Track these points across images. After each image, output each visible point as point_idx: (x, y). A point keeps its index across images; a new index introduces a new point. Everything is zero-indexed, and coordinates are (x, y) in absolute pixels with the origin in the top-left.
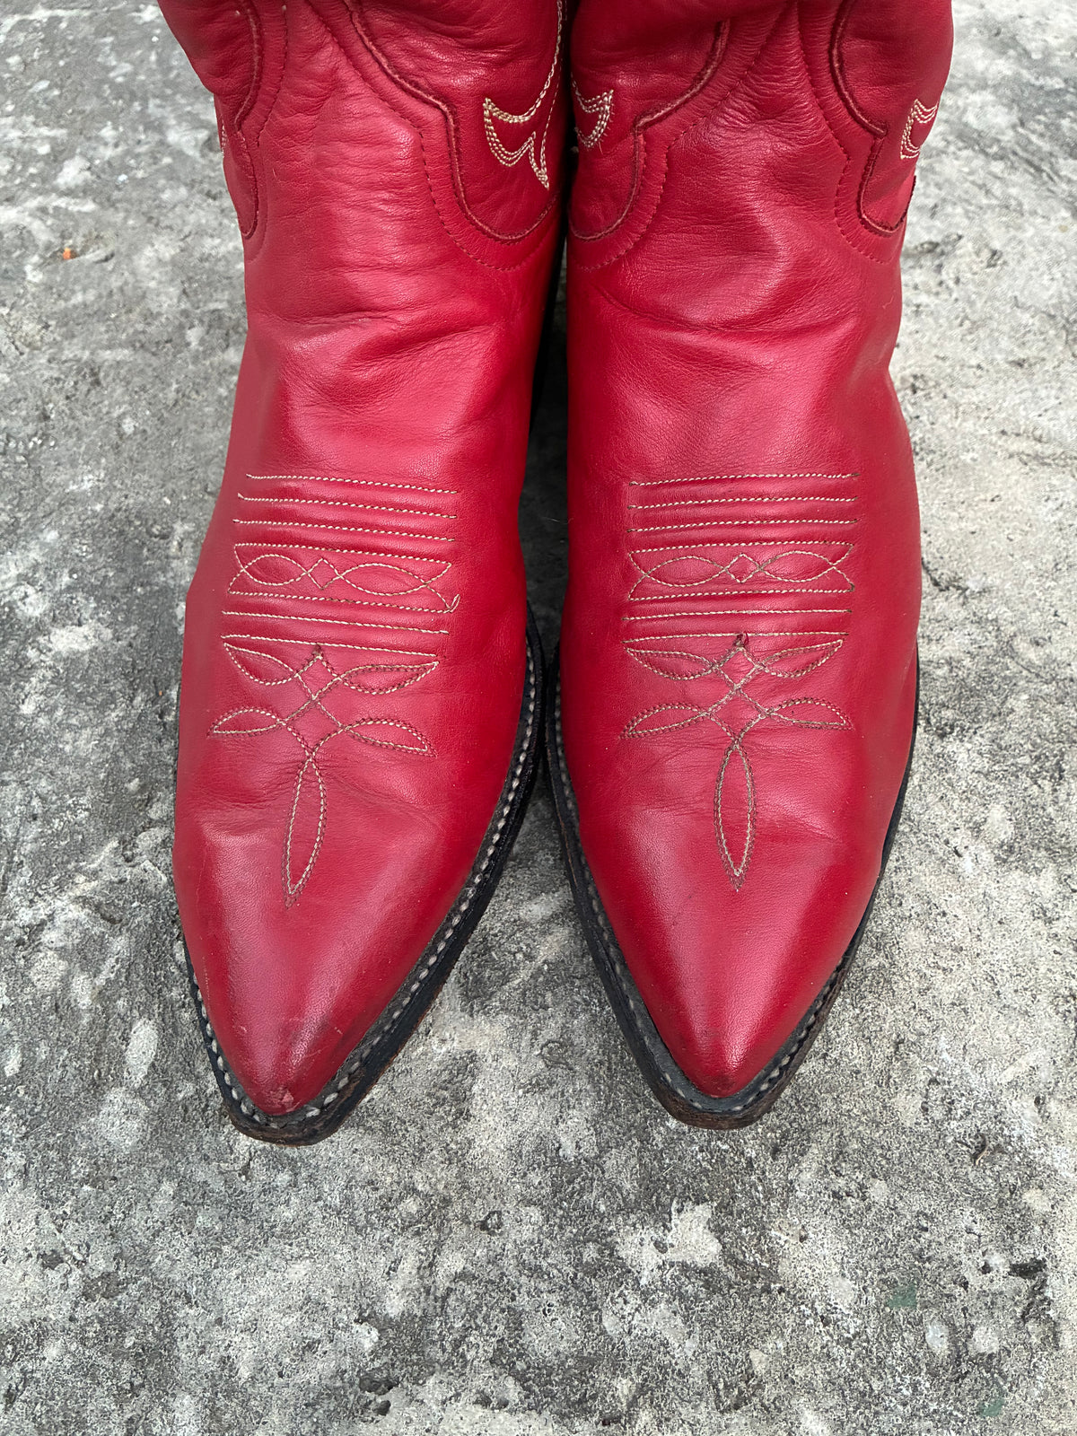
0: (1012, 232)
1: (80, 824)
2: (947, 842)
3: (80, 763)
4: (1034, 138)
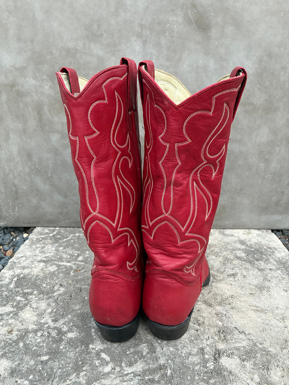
0: (247, 273)
1: (69, 370)
2: (246, 382)
3: (70, 358)
4: (250, 258)
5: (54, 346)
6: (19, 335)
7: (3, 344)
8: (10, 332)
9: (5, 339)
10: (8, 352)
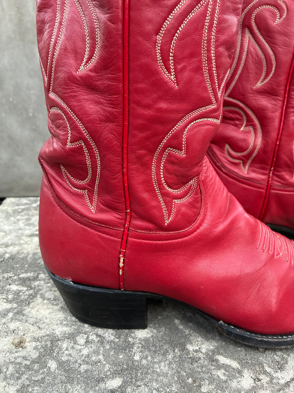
5: (121, 357)
6: (39, 347)
7: (13, 369)
8: (20, 344)
9: (13, 360)
10: (28, 383)
